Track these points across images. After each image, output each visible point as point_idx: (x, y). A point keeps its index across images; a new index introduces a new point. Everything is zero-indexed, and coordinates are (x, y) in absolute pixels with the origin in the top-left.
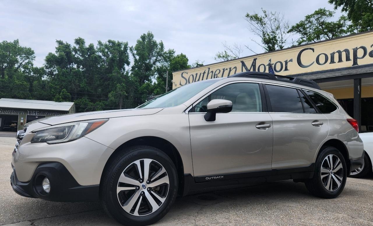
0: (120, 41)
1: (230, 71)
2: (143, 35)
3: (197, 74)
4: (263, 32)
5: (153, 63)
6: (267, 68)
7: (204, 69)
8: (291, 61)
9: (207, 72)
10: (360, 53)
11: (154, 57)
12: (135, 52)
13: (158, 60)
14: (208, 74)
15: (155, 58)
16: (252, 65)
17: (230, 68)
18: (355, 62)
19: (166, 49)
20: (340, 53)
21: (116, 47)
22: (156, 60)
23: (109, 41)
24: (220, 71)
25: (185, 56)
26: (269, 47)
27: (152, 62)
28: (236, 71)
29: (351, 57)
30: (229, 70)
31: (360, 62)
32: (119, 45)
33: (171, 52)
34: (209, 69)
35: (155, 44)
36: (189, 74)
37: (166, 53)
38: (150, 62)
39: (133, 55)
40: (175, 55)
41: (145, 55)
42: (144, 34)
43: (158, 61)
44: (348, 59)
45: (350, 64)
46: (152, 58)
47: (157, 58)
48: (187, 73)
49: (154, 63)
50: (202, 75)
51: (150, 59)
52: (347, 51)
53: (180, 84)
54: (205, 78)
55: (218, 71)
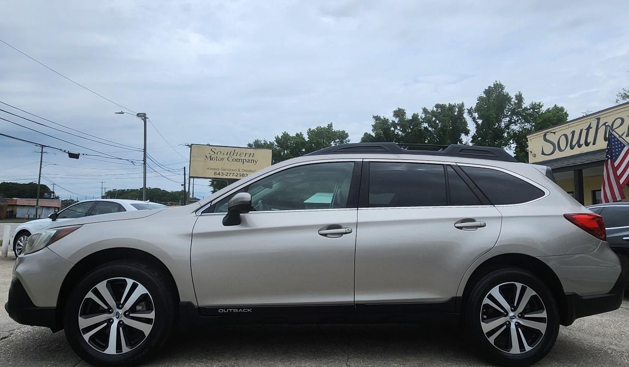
0: (452, 103)
2: (487, 88)
3: (573, 133)
5: (505, 127)
7: (588, 121)
9: (594, 126)
11: (506, 117)
12: (476, 115)
13: (513, 121)
14: (597, 129)
15: (508, 119)
19: (526, 104)
21: (447, 113)
22: (510, 122)
23: (437, 106)
24: (622, 120)
25: (562, 109)
27: (503, 125)
32: (451, 108)
33: (536, 107)
34: (599, 119)
35: (507, 98)
36: (558, 135)
37: (526, 109)
38: (499, 126)
39: (474, 119)
40: (544, 109)
41: (491, 116)
42: (489, 87)
43: (513, 123)
46: (503, 120)
47: (511, 119)
48: (554, 133)
49: (507, 127)
50: (584, 132)
51: (501, 121)
53: (543, 153)
54: (591, 139)
55: (619, 121)
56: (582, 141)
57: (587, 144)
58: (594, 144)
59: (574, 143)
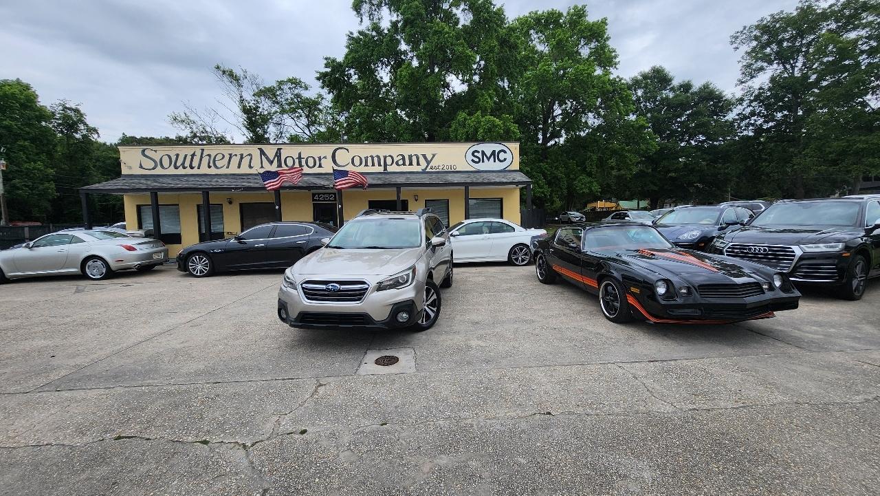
1: (242, 158)
3: (177, 155)
4: (241, 97)
6: (297, 161)
7: (193, 149)
8: (325, 157)
9: (199, 154)
10: (389, 161)
14: (201, 157)
16: (276, 155)
17: (242, 155)
18: (385, 169)
20: (372, 157)
24: (224, 156)
26: (248, 118)
28: (251, 159)
29: (382, 163)
30: (239, 157)
31: (390, 169)
34: (203, 150)
36: (160, 153)
44: (380, 165)
45: (381, 169)
50: (189, 158)
52: (378, 157)
53: (141, 167)
54: (195, 164)
55: (221, 156)
56: (187, 164)
57: (192, 167)
58: (199, 168)
59: (178, 164)
